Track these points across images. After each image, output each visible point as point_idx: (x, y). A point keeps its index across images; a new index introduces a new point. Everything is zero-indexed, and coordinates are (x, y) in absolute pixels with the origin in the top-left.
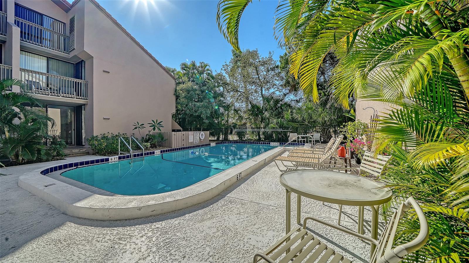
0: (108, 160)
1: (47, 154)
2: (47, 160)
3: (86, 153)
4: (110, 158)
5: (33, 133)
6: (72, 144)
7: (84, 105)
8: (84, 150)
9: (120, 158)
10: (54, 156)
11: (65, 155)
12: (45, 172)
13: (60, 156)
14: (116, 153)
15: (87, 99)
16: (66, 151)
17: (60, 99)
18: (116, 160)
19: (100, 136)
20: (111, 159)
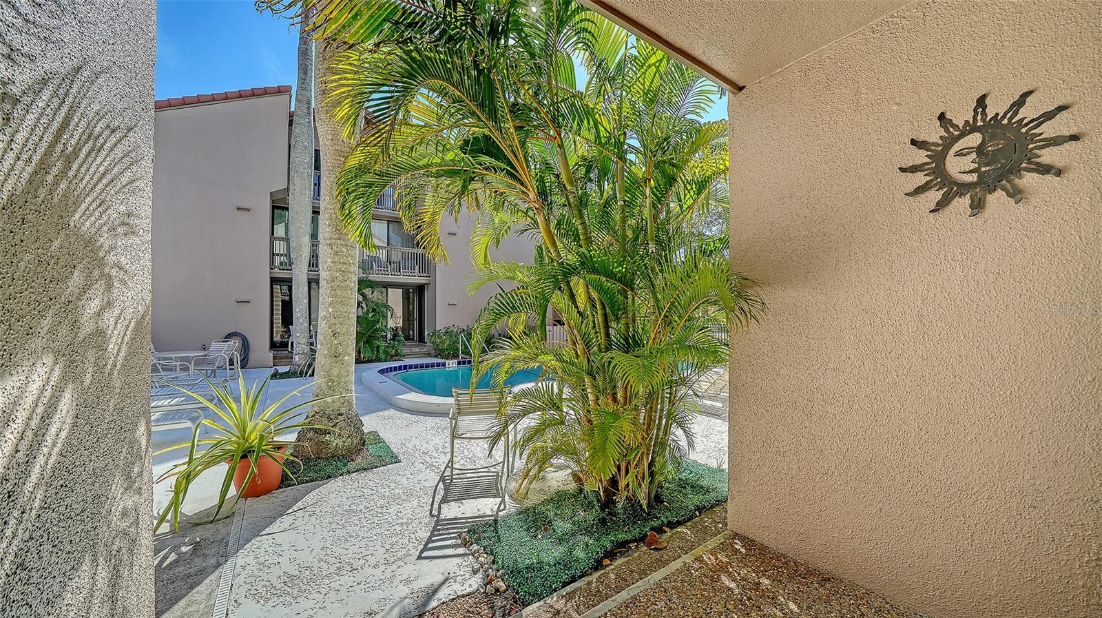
0: (445, 365)
1: (386, 353)
2: (385, 361)
3: (428, 354)
4: (447, 362)
5: (374, 325)
6: (413, 339)
7: (427, 284)
8: (425, 350)
9: (459, 363)
10: (393, 356)
11: (404, 356)
12: (382, 372)
13: (398, 356)
14: (455, 356)
15: (429, 277)
16: (405, 350)
17: (401, 279)
18: (454, 365)
19: (443, 331)
20: (449, 365)
